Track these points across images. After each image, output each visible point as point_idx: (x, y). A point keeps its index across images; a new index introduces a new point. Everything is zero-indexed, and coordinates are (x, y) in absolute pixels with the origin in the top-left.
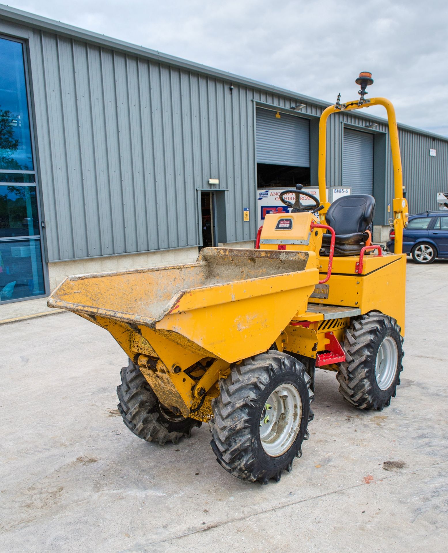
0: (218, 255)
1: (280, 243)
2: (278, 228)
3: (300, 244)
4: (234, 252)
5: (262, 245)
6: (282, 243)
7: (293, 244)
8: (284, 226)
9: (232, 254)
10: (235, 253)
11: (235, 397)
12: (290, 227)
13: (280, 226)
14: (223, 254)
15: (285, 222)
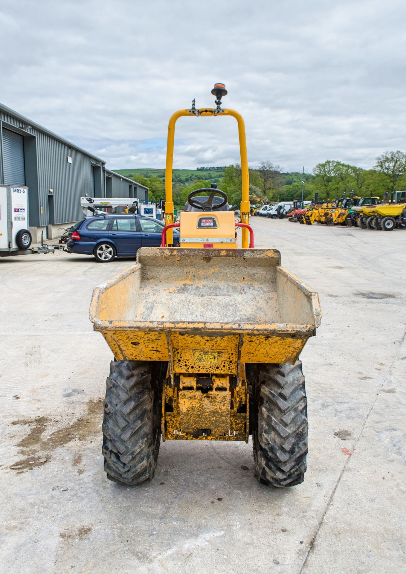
0: (162, 256)
1: (205, 241)
2: (200, 226)
3: (230, 242)
4: (184, 251)
5: (183, 244)
6: (208, 242)
7: (222, 242)
8: (208, 224)
9: (182, 254)
10: (186, 252)
11: (291, 401)
12: (215, 225)
13: (202, 224)
14: (169, 254)
15: (207, 221)
